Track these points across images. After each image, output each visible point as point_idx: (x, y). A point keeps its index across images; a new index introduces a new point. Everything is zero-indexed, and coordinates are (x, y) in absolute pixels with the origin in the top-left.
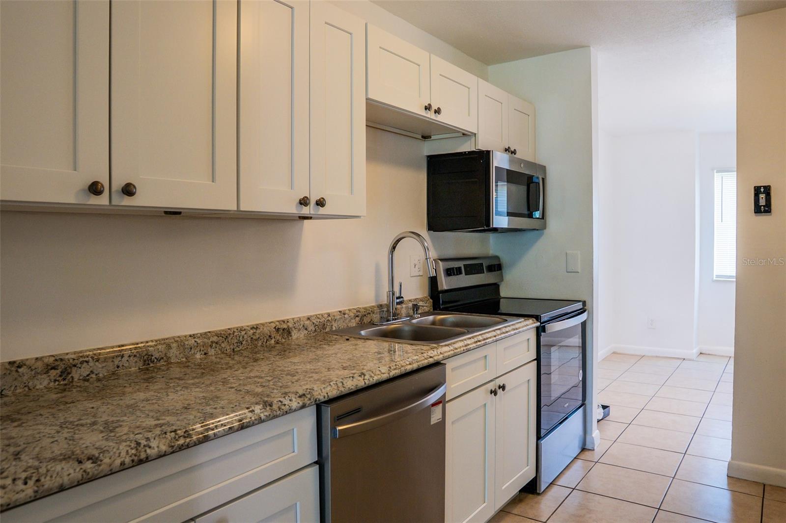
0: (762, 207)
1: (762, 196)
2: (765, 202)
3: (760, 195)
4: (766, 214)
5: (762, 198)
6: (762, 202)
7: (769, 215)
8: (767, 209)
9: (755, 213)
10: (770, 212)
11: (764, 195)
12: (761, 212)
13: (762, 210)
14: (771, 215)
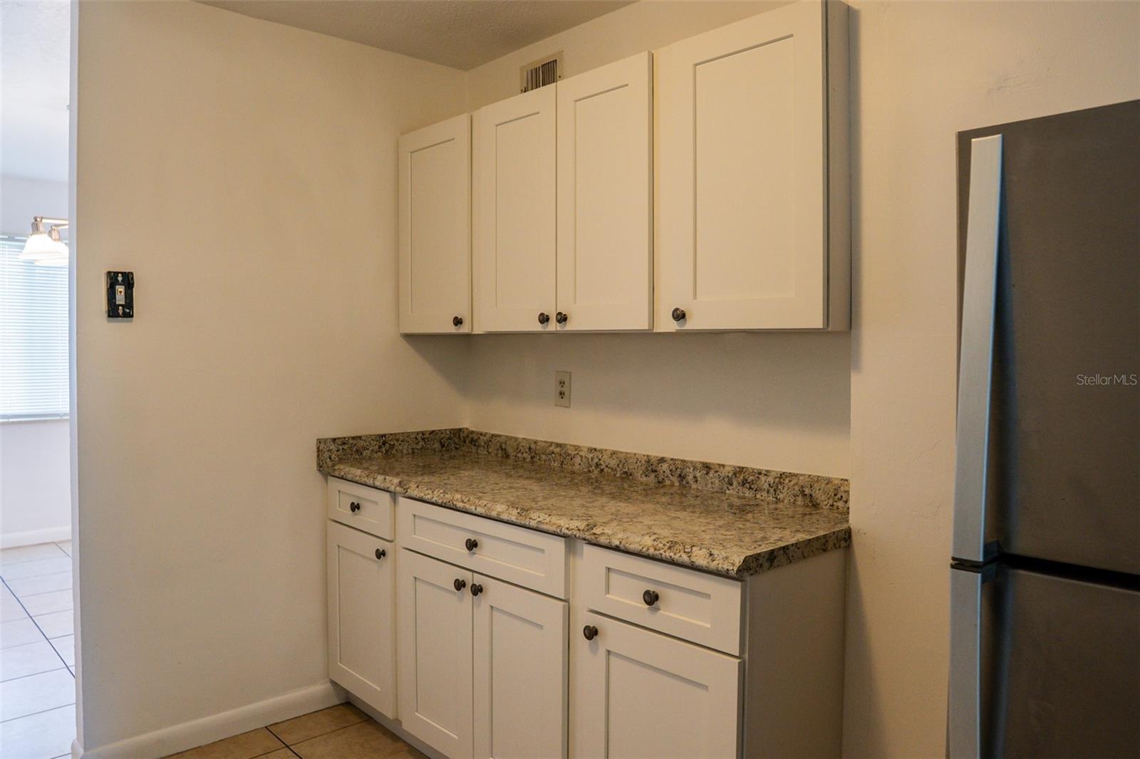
0: (120, 308)
1: (120, 289)
2: (124, 300)
3: (117, 287)
4: (125, 319)
5: (121, 292)
6: (120, 299)
7: (127, 322)
8: (128, 311)
9: (109, 316)
10: (132, 316)
11: (123, 287)
12: (118, 316)
13: (121, 311)
14: (131, 321)
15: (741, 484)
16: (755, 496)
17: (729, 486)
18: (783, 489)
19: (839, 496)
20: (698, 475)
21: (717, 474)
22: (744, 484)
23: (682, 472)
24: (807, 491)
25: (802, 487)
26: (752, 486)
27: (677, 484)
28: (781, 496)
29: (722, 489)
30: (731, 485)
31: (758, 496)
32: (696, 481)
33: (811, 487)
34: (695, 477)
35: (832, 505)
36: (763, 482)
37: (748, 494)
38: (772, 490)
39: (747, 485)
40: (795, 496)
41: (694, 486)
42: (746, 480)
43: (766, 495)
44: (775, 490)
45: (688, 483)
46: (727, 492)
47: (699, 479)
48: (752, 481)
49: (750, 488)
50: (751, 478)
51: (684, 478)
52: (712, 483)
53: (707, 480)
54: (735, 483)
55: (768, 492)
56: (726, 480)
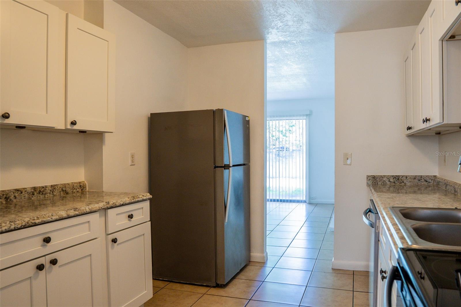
15: (38, 193)
16: (45, 196)
17: (32, 196)
18: (56, 190)
19: (74, 188)
20: (16, 195)
21: (26, 192)
22: (39, 193)
23: (7, 196)
24: (64, 189)
25: (62, 188)
26: (43, 193)
27: (4, 202)
28: (55, 194)
29: (29, 198)
30: (34, 195)
31: (46, 196)
32: (16, 198)
33: (65, 187)
34: (15, 196)
35: (72, 192)
36: (48, 190)
37: (42, 197)
38: (51, 192)
39: (41, 193)
40: (60, 192)
41: (15, 201)
42: (40, 191)
43: (49, 195)
44: (52, 192)
45: (11, 200)
46: (32, 198)
47: (17, 196)
48: (43, 191)
49: (43, 194)
50: (42, 190)
51: (8, 198)
52: (24, 196)
53: (22, 196)
54: (35, 194)
55: (50, 194)
56: (31, 193)
